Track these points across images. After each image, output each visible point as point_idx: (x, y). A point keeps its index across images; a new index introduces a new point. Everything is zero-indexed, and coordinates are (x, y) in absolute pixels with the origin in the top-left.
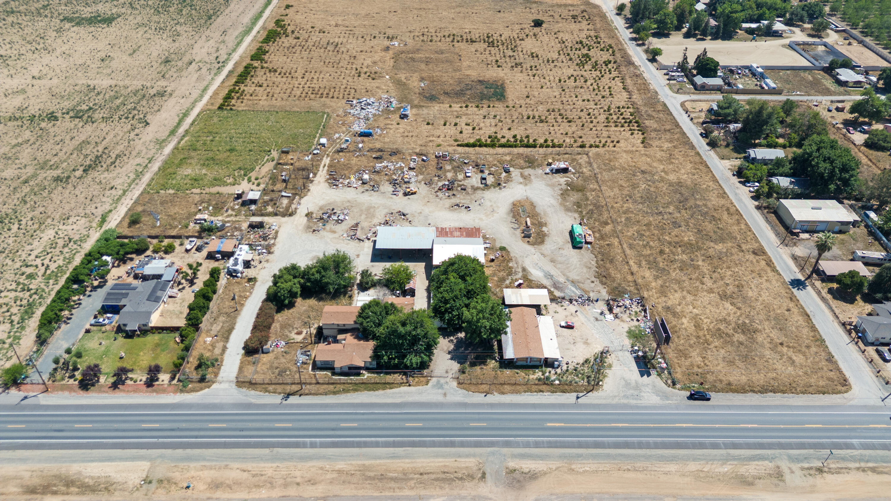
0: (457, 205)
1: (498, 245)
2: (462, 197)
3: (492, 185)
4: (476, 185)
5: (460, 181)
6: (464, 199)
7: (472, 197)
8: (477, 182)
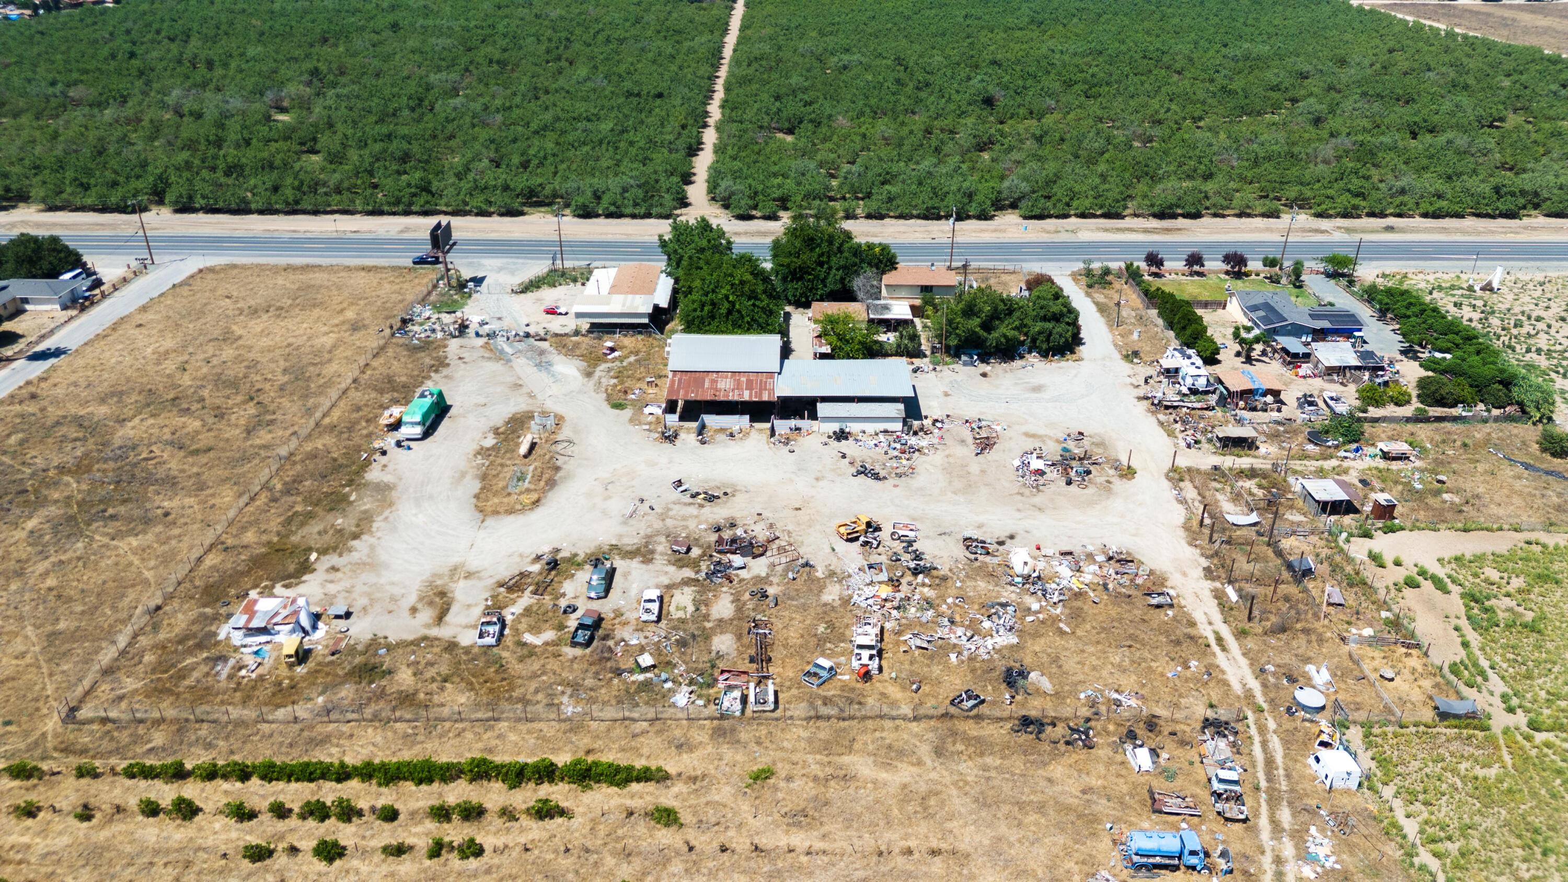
0: (711, 498)
1: (628, 413)
2: (692, 525)
3: (579, 565)
4: (635, 564)
5: (687, 582)
6: (684, 518)
7: (658, 525)
8: (626, 575)
